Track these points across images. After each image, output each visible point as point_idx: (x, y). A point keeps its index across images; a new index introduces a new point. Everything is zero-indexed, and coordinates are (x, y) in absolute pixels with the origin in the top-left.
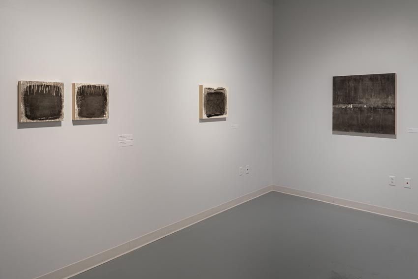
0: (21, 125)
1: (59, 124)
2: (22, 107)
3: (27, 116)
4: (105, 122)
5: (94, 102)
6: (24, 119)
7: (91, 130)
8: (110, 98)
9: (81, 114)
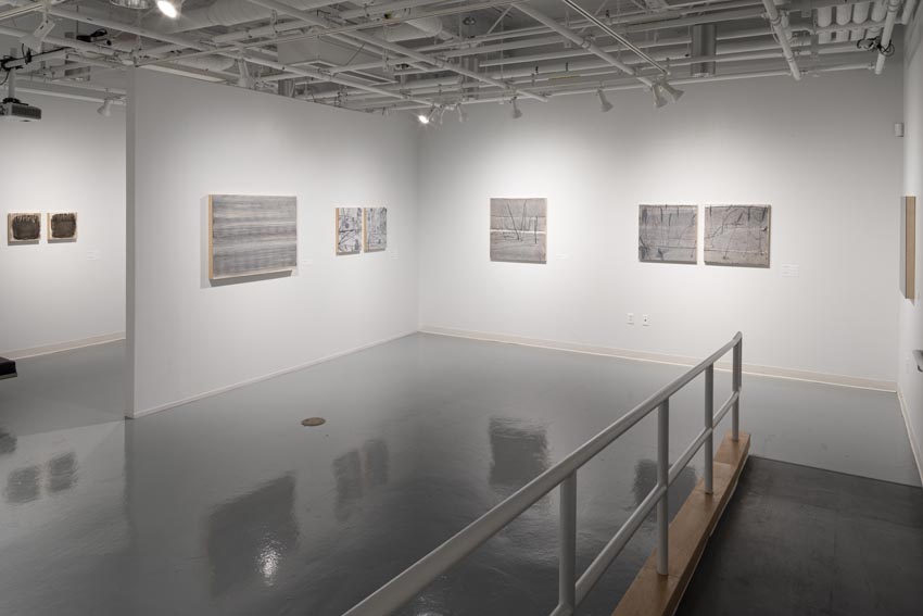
0: (10, 243)
1: (37, 243)
2: (12, 231)
3: (15, 237)
4: (75, 241)
5: (66, 227)
6: (13, 239)
7: (63, 247)
8: (78, 223)
9: (54, 235)
